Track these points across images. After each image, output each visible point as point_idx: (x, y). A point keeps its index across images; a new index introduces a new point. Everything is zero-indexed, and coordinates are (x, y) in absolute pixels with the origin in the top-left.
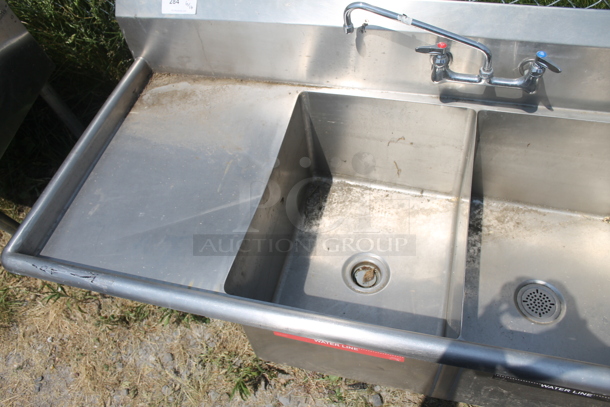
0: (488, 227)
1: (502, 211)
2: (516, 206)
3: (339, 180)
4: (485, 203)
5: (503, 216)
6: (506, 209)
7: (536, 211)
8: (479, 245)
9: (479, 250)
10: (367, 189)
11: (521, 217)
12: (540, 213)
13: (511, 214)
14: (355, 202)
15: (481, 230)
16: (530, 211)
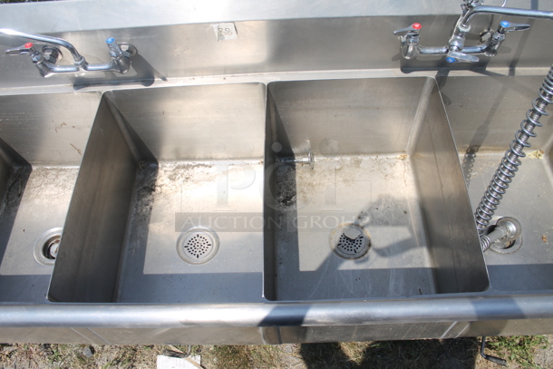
0: (160, 186)
1: (174, 170)
2: (186, 163)
3: (38, 167)
4: (160, 166)
5: (175, 174)
6: (178, 168)
7: (203, 165)
8: (151, 204)
9: (151, 209)
10: (61, 170)
11: (190, 171)
12: (206, 166)
13: (182, 171)
14: (50, 184)
15: (154, 190)
16: (198, 166)
